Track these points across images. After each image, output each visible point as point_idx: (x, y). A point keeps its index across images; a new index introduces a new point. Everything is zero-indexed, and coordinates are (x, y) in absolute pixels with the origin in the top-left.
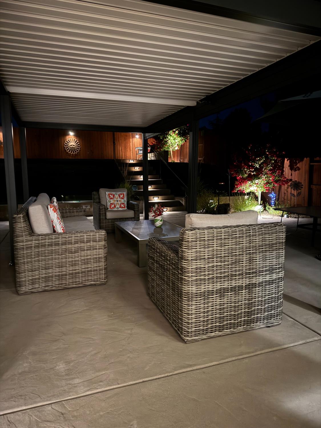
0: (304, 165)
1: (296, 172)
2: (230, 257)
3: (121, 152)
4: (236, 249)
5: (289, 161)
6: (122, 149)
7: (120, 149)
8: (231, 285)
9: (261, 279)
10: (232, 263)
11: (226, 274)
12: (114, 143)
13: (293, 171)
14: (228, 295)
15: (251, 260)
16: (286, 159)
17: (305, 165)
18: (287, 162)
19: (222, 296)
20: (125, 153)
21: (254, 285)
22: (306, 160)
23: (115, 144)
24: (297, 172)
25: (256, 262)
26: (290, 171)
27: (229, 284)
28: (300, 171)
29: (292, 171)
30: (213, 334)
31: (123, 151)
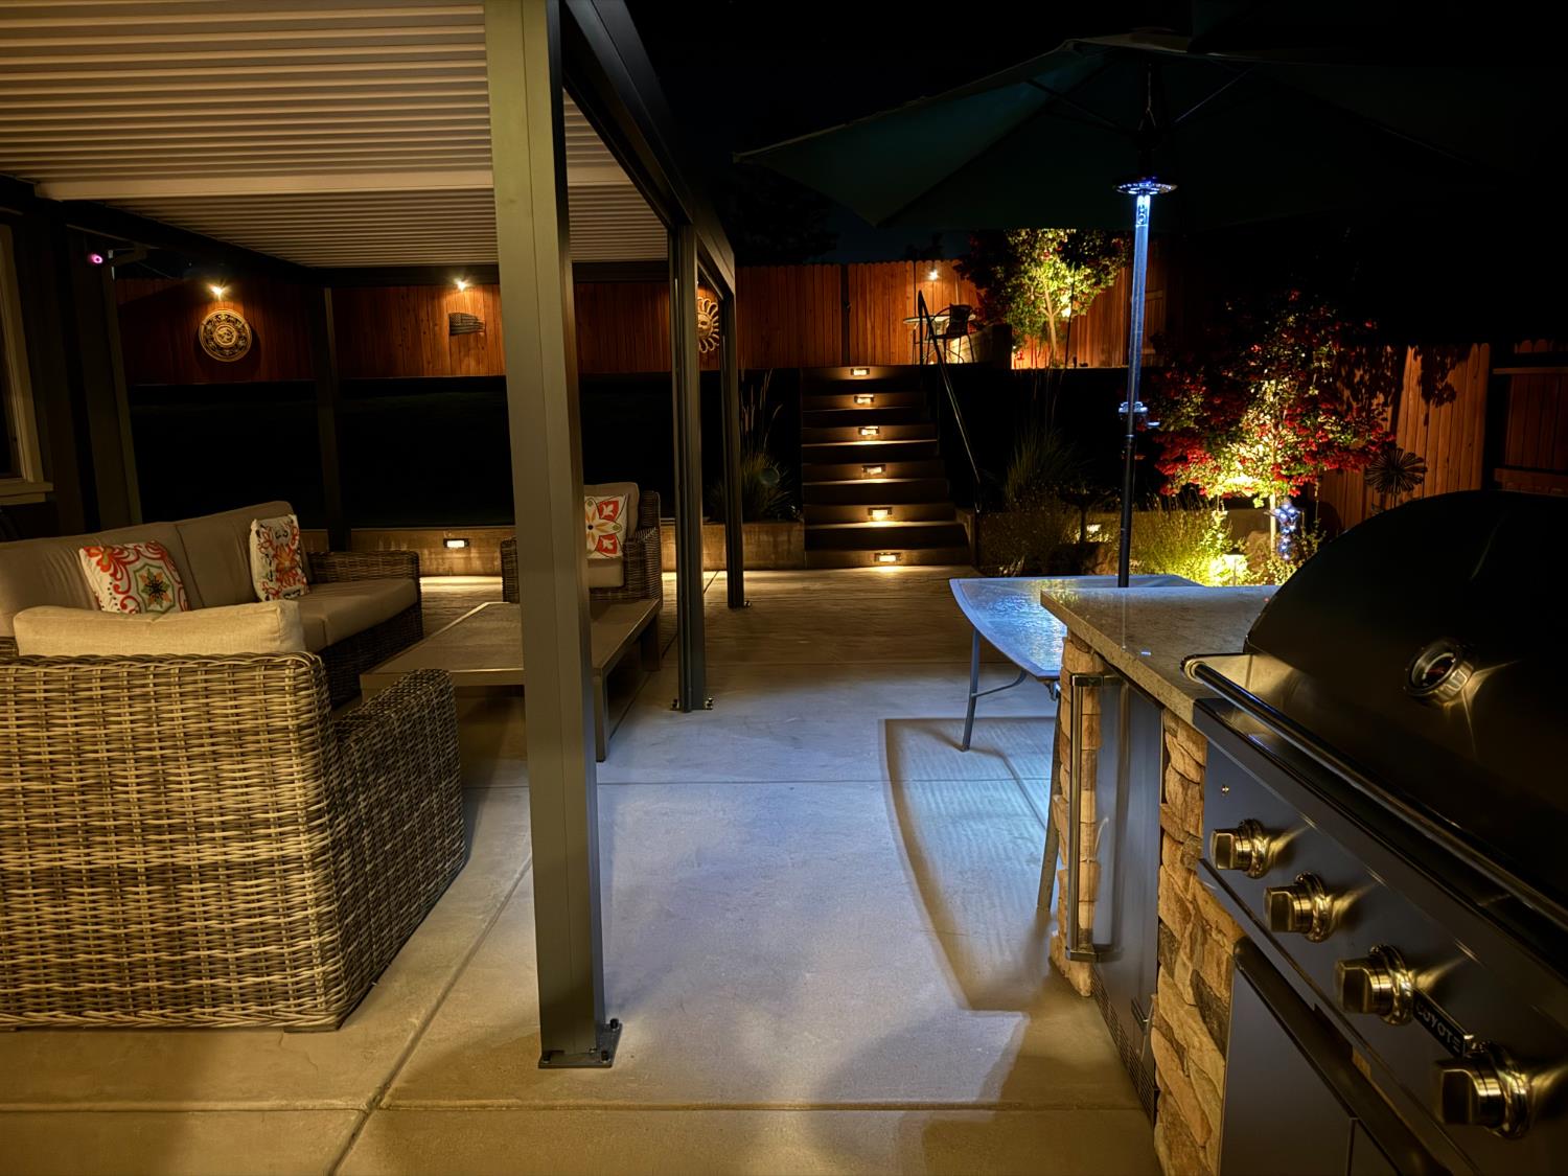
0: (1468, 376)
1: (1443, 408)
2: (74, 767)
3: (869, 336)
4: (94, 739)
5: (1419, 358)
6: (873, 328)
7: (869, 326)
8: (89, 863)
9: (209, 854)
10: (82, 786)
11: (67, 823)
12: (845, 303)
13: (1431, 402)
14: (82, 894)
15: (160, 784)
16: (1411, 352)
17: (1475, 377)
18: (1413, 364)
19: (59, 895)
20: (886, 338)
21: (182, 873)
22: (1479, 353)
23: (849, 310)
24: (1446, 406)
25: (181, 791)
26: (1422, 402)
27: (79, 856)
28: (1455, 402)
29: (1427, 402)
30: (42, 1017)
31: (878, 332)
